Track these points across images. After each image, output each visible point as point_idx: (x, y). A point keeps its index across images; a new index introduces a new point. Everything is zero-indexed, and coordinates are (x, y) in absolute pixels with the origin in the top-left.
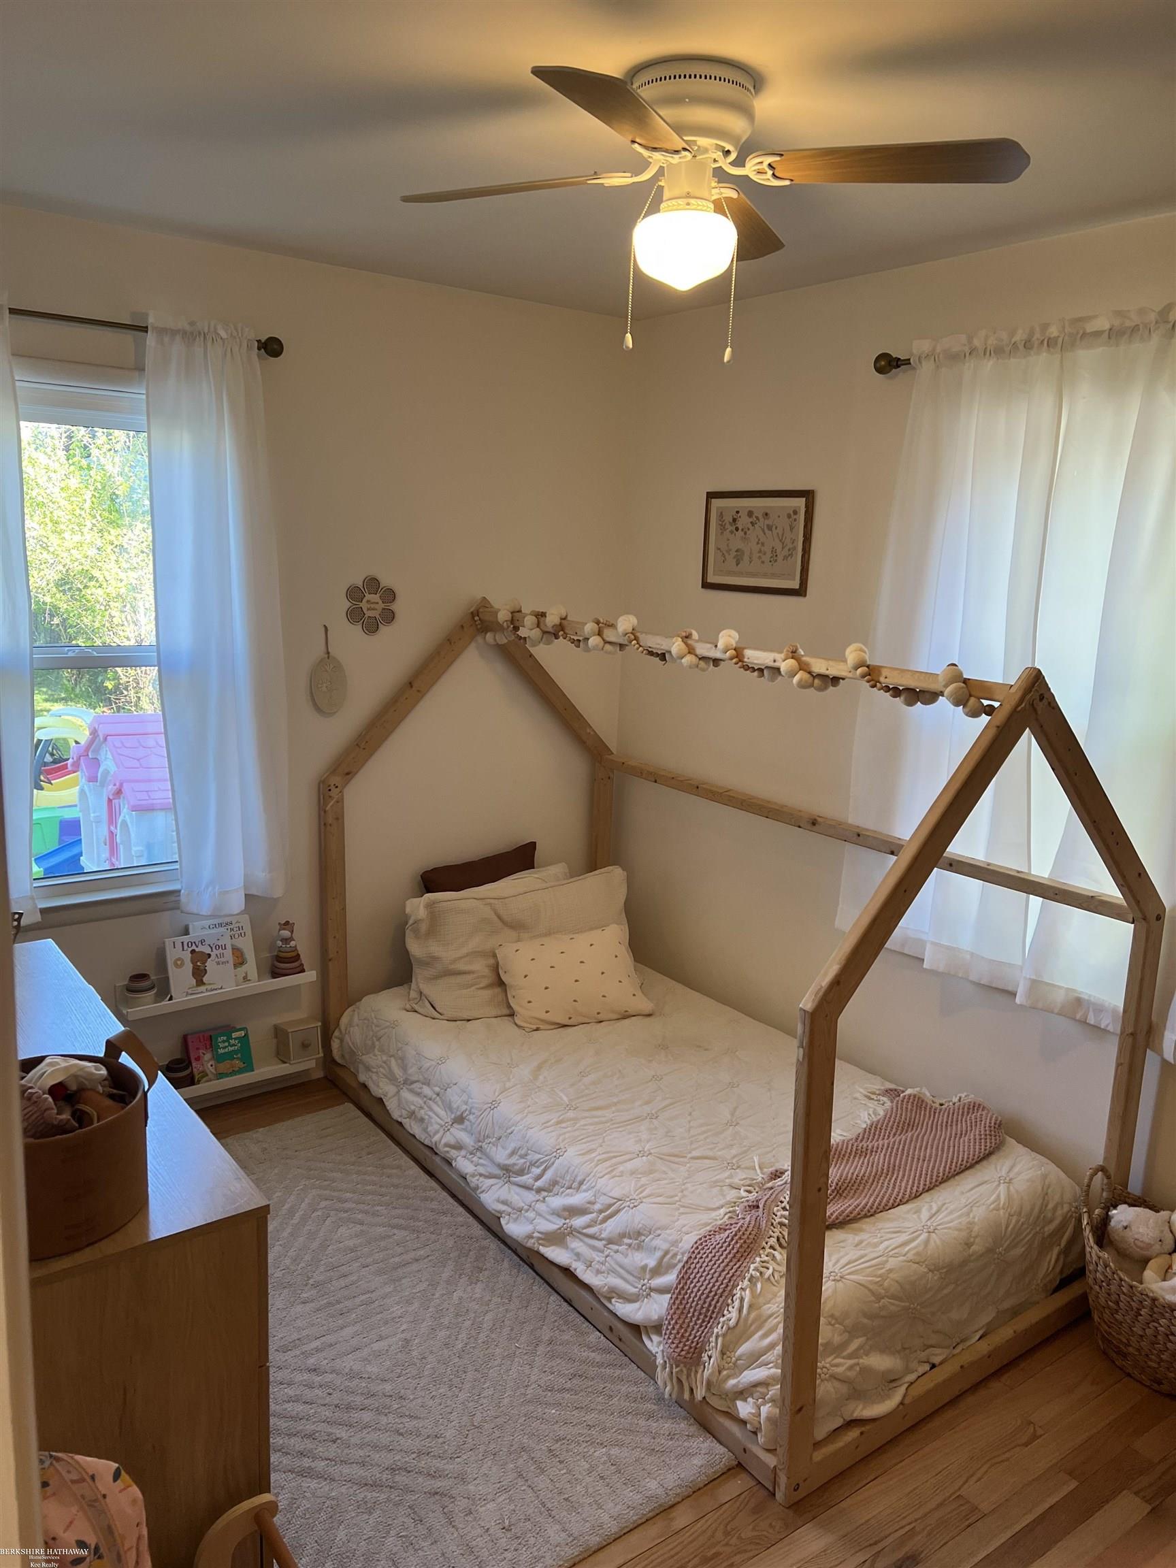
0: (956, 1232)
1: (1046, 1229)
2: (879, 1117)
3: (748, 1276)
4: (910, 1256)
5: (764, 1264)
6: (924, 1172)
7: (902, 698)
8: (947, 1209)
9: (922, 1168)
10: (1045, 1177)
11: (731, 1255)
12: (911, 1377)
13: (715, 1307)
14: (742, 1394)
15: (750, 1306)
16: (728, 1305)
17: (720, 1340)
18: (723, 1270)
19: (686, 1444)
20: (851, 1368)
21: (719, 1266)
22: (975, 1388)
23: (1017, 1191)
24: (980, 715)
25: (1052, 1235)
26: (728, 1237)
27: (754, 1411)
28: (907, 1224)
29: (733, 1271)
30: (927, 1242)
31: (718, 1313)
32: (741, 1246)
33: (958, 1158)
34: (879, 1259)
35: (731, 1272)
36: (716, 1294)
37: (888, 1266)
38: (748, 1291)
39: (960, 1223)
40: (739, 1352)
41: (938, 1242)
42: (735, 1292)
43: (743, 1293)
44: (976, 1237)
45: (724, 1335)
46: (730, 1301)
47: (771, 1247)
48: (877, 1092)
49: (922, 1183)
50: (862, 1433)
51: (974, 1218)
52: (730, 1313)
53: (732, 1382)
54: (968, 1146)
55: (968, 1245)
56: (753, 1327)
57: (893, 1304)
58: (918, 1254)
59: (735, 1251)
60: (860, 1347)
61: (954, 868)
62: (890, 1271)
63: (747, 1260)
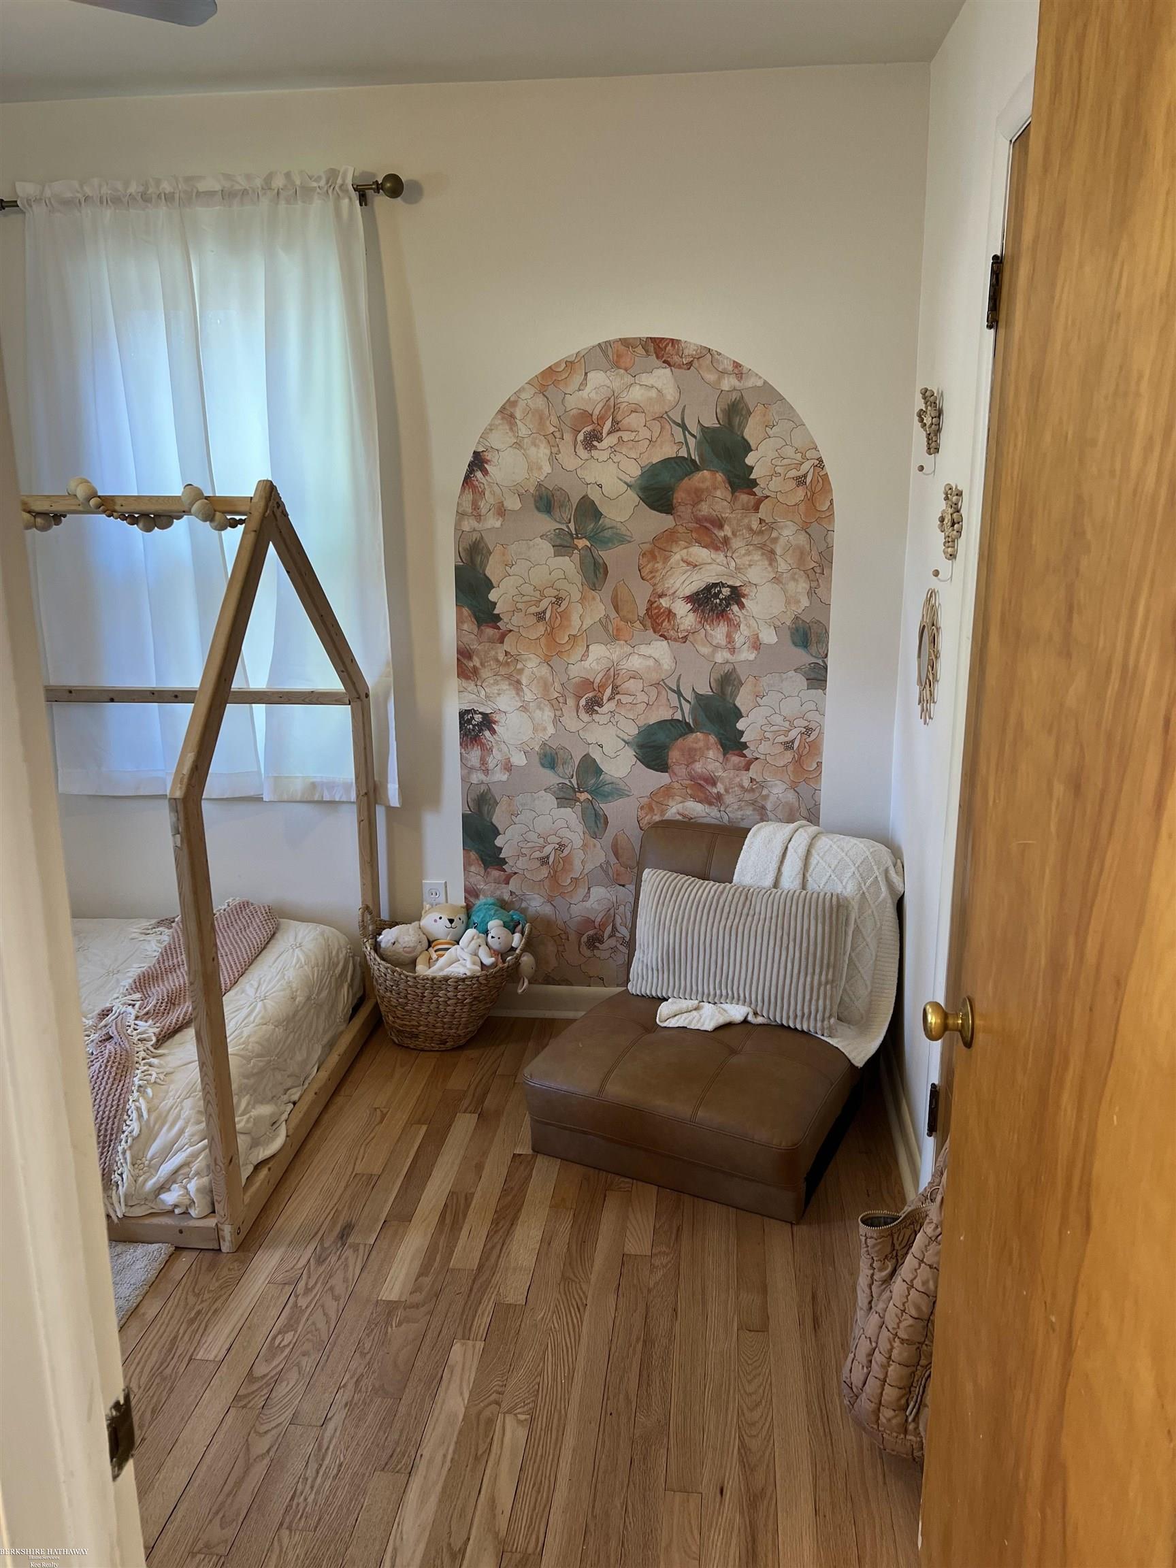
0: (282, 993)
1: (336, 972)
2: (165, 943)
3: (135, 1089)
4: (257, 1021)
5: (146, 1073)
6: (232, 963)
7: (141, 525)
8: (264, 981)
9: (229, 961)
10: (322, 934)
11: (111, 1080)
12: (285, 1116)
13: (112, 1129)
14: (163, 1188)
15: (149, 1111)
16: (125, 1121)
17: (128, 1154)
18: (109, 1095)
19: (120, 1261)
20: (248, 1121)
21: (103, 1094)
22: (326, 1107)
23: (310, 950)
24: (226, 528)
25: (341, 975)
26: (101, 1066)
27: (181, 1193)
28: (242, 1002)
29: (119, 1091)
30: (265, 1006)
31: (117, 1132)
32: (117, 1068)
33: (253, 944)
34: (236, 1032)
35: (118, 1093)
36: (109, 1118)
37: (245, 1034)
38: (141, 1100)
39: (281, 985)
40: (149, 1155)
41: (273, 1004)
42: (128, 1107)
43: (137, 1103)
44: (296, 991)
45: (130, 1147)
46: (126, 1117)
47: (143, 1059)
48: (150, 927)
49: (235, 970)
50: (269, 1169)
51: (289, 977)
52: (129, 1126)
53: (150, 1183)
54: (255, 935)
55: (294, 999)
56: (157, 1127)
57: (261, 1061)
58: (263, 1018)
59: (113, 1074)
60: (248, 1104)
61: (179, 699)
62: (249, 1036)
63: (128, 1077)
